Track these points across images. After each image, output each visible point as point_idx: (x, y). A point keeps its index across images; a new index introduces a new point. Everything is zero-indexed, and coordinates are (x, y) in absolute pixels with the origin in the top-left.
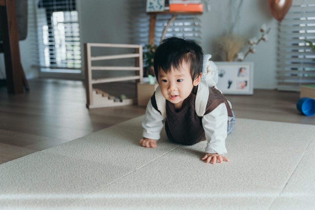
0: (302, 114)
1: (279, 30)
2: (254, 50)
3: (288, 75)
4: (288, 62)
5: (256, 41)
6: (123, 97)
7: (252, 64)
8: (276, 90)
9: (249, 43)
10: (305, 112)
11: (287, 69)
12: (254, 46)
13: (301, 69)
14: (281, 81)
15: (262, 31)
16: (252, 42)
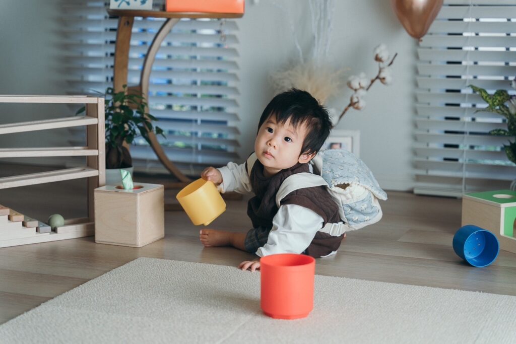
0: (465, 263)
1: (417, 56)
2: (362, 104)
3: (437, 159)
4: (437, 131)
5: (365, 83)
6: (58, 220)
7: (357, 135)
8: (411, 192)
9: (349, 85)
10: (469, 256)
11: (436, 145)
12: (362, 93)
13: (464, 146)
14: (422, 172)
15: (378, 59)
16: (355, 85)
